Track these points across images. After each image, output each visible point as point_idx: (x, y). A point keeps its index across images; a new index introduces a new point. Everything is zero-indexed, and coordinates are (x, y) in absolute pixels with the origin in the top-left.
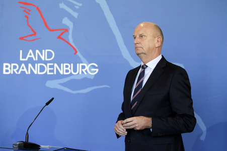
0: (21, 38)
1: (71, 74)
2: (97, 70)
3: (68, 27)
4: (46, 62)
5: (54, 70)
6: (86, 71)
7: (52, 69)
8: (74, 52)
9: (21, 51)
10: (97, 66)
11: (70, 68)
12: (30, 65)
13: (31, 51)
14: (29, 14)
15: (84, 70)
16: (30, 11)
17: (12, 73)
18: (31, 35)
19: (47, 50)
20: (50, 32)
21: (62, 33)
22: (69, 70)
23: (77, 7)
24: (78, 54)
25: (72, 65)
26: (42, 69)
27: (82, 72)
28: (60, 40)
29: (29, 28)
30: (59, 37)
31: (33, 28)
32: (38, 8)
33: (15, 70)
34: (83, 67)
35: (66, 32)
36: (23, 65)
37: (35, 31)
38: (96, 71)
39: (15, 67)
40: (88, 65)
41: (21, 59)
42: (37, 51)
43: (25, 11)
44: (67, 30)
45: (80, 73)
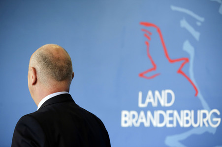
0: (141, 75)
1: (191, 127)
2: (219, 120)
3: (189, 55)
4: (165, 109)
6: (207, 121)
8: (195, 93)
9: (140, 93)
10: (218, 113)
11: (191, 118)
12: (149, 113)
14: (149, 39)
15: (205, 120)
16: (151, 34)
18: (151, 70)
19: (167, 91)
21: (183, 65)
23: (199, 24)
24: (200, 95)
26: (162, 119)
27: (204, 124)
28: (180, 75)
30: (180, 71)
32: (159, 31)
34: (205, 116)
35: (187, 63)
36: (142, 113)
37: (155, 63)
38: (217, 122)
39: (134, 116)
40: (209, 112)
42: (157, 93)
43: (146, 35)
44: (187, 60)
45: (201, 125)
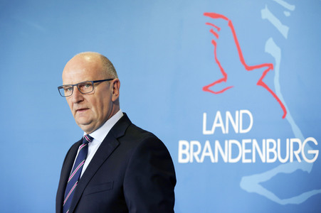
0: (206, 89)
1: (278, 162)
2: (317, 152)
3: (274, 59)
4: (240, 137)
5: (252, 153)
6: (300, 155)
7: (249, 151)
8: (283, 113)
9: (205, 115)
10: (316, 143)
11: (276, 150)
12: (217, 144)
13: (219, 114)
14: (217, 36)
15: (297, 153)
16: (219, 29)
17: (192, 161)
18: (219, 81)
19: (242, 112)
20: (246, 71)
21: (265, 74)
22: (275, 152)
23: (287, 14)
24: (288, 116)
25: (279, 141)
26: (235, 151)
27: (295, 158)
28: (261, 88)
29: (217, 65)
30: (261, 83)
31: (222, 66)
32: (230, 24)
33: (196, 154)
34: (296, 146)
35: (271, 71)
36: (207, 144)
37: (226, 71)
38: (314, 155)
39: (195, 148)
40: (302, 142)
41: (205, 132)
42: (228, 114)
43: (212, 31)
44: (271, 66)
45: (291, 160)
